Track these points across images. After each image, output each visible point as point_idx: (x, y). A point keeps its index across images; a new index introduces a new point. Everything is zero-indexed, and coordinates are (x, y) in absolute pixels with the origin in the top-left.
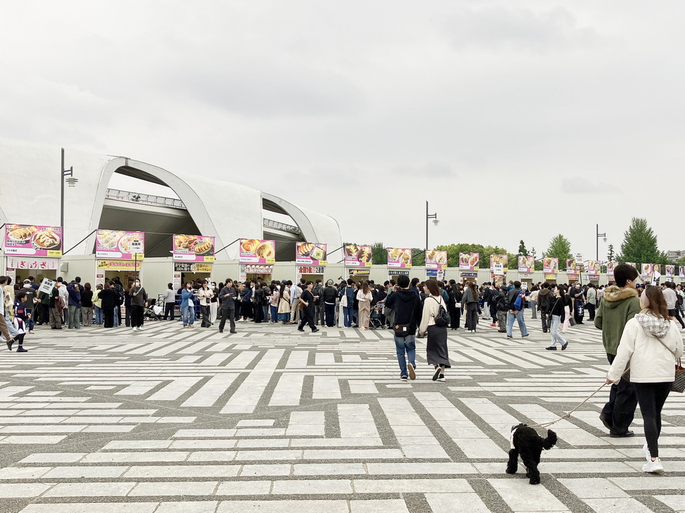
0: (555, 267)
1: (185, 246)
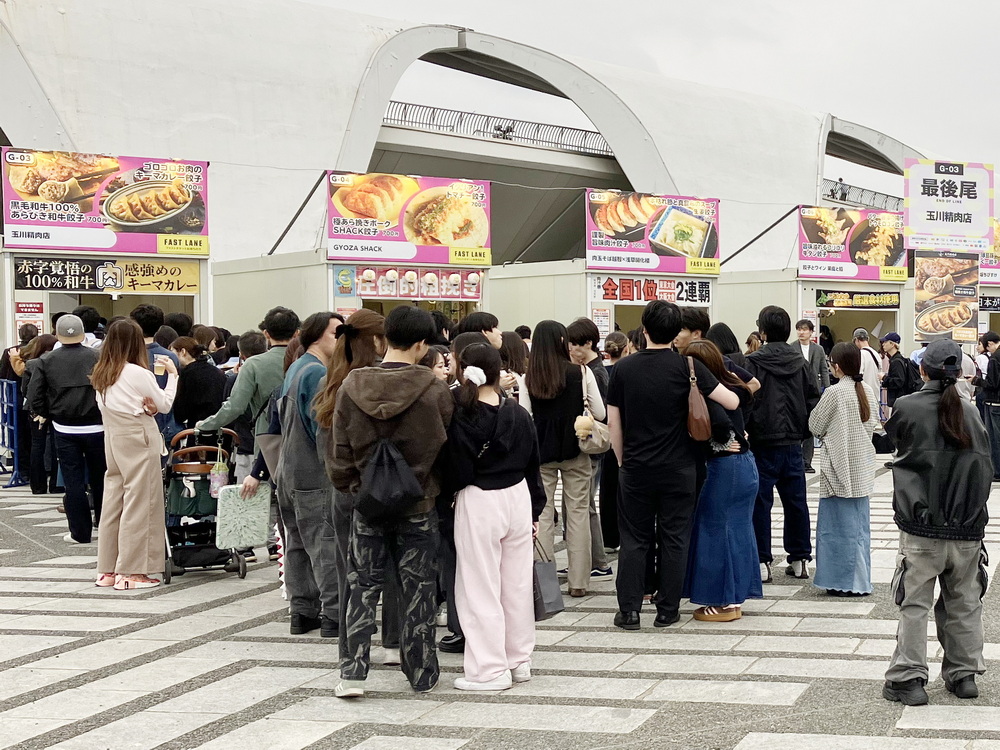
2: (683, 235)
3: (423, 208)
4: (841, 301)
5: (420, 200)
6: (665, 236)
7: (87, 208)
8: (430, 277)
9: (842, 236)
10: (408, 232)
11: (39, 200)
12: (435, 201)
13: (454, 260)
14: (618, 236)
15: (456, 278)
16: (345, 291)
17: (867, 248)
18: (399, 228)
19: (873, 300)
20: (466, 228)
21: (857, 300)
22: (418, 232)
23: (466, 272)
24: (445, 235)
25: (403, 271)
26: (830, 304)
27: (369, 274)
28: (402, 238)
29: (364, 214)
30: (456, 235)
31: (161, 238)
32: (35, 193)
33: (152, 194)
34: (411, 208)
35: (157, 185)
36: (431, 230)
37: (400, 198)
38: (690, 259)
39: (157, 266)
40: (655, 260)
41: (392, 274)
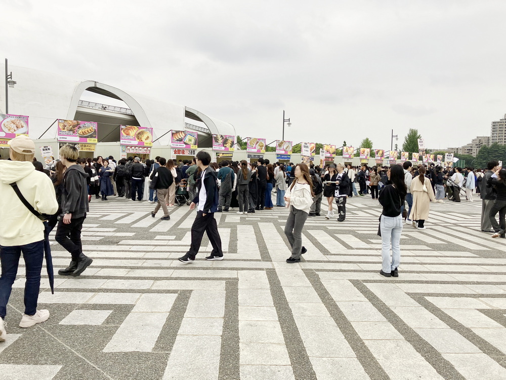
0: (367, 155)
1: (69, 129)
2: (190, 140)
3: (139, 133)
4: (221, 155)
5: (139, 132)
6: (186, 140)
7: (74, 132)
8: (141, 148)
9: (221, 141)
10: (136, 138)
11: (65, 130)
12: (142, 132)
13: (145, 145)
14: (177, 140)
15: (146, 149)
16: (124, 151)
17: (226, 144)
18: (134, 138)
19: (227, 155)
20: (148, 137)
21: (224, 155)
22: (138, 139)
23: (148, 148)
24: (143, 140)
25: (135, 147)
26: (219, 156)
27: (129, 147)
28: (135, 140)
29: (128, 135)
30: (146, 140)
31: (88, 139)
32: (64, 129)
33: (86, 129)
34: (137, 133)
35: (88, 127)
36: (141, 138)
37: (135, 131)
38: (191, 145)
39: (87, 145)
40: (185, 146)
41: (133, 148)
